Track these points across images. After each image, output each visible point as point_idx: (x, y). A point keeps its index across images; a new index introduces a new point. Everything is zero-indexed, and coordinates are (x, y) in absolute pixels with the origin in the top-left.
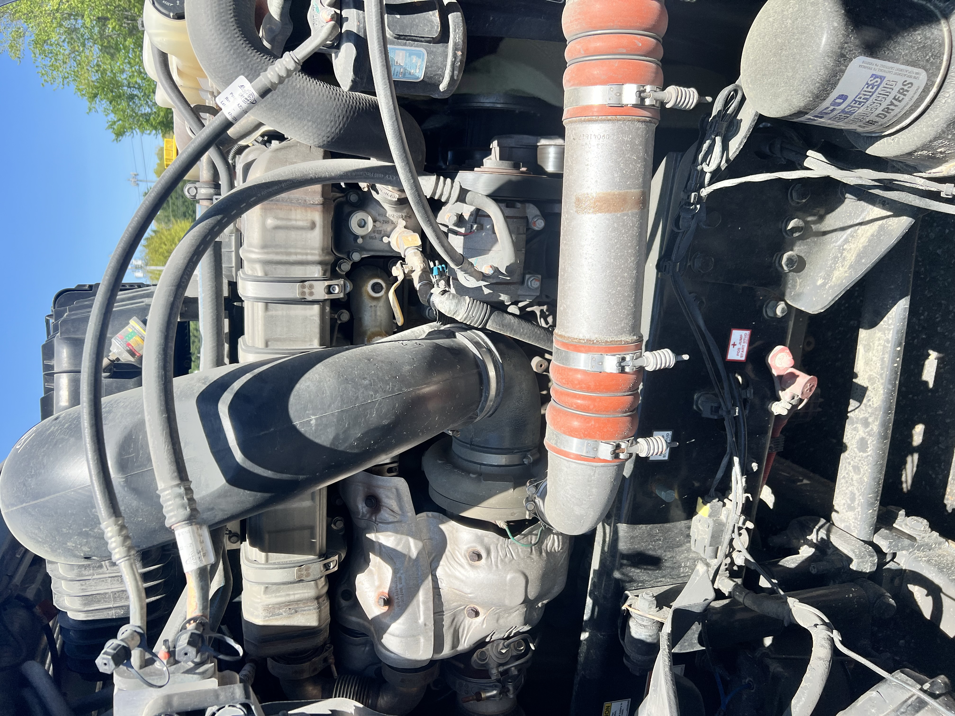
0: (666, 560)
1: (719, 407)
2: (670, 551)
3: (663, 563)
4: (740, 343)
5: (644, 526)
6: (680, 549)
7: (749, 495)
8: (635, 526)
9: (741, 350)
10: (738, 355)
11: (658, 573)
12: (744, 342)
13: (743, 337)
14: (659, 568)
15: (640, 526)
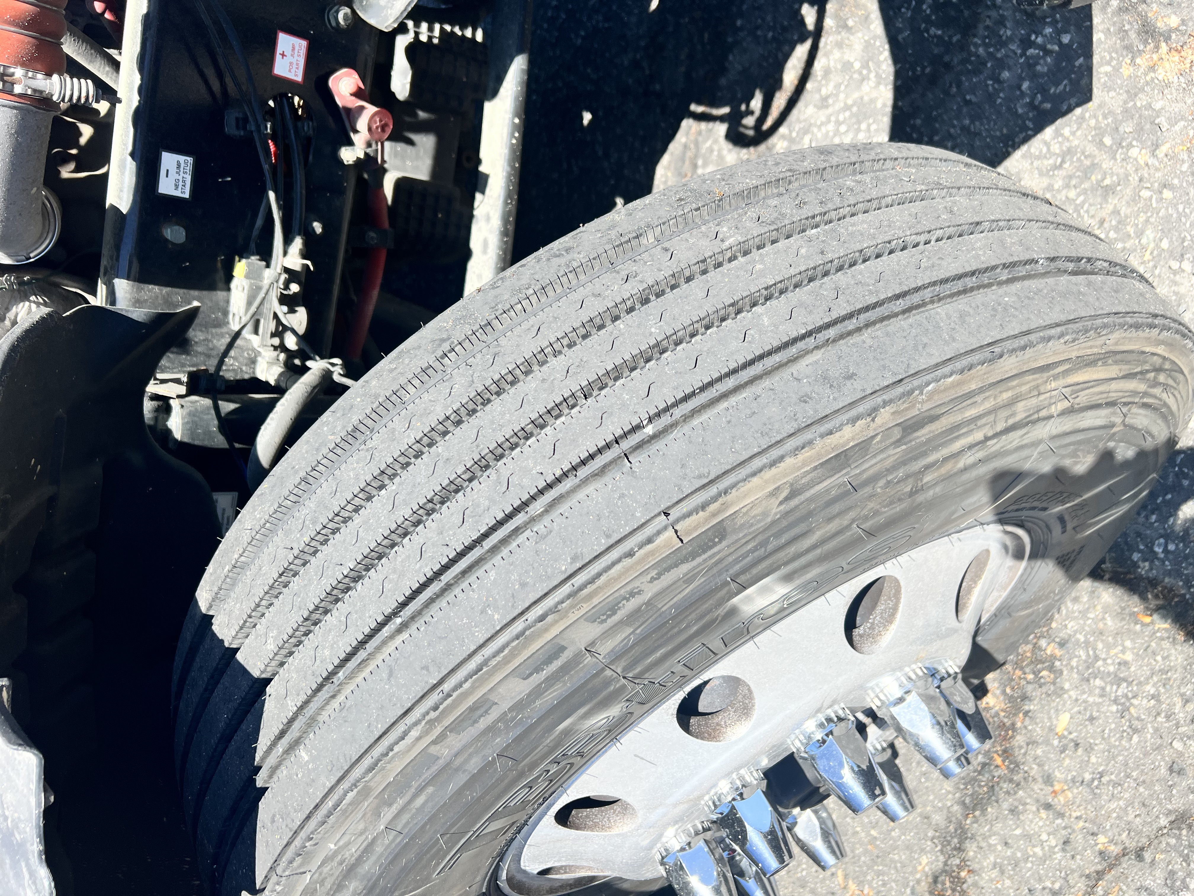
0: (196, 343)
1: (246, 120)
2: (201, 331)
3: (191, 346)
4: (292, 55)
5: (156, 287)
6: (219, 330)
7: (309, 263)
8: (142, 285)
9: (295, 66)
10: (290, 71)
11: (185, 359)
12: (299, 56)
13: (297, 48)
14: (187, 352)
15: (150, 287)
